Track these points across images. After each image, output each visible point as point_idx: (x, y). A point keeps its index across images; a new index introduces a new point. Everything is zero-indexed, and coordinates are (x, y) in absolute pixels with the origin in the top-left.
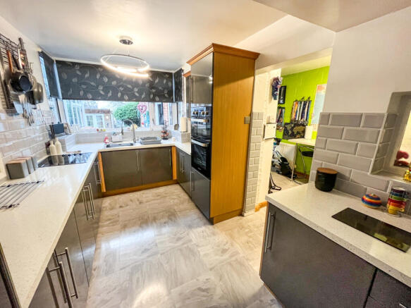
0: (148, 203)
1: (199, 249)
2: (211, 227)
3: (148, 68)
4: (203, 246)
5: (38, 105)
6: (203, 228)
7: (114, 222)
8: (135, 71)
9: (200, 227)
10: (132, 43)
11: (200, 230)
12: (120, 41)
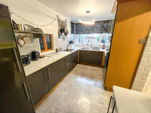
0: (88, 70)
1: (92, 94)
2: (104, 90)
3: (94, 20)
4: (94, 94)
5: (67, 36)
6: (100, 89)
7: (76, 71)
8: (90, 22)
9: (100, 88)
10: (90, 12)
11: (98, 88)
12: (86, 12)
